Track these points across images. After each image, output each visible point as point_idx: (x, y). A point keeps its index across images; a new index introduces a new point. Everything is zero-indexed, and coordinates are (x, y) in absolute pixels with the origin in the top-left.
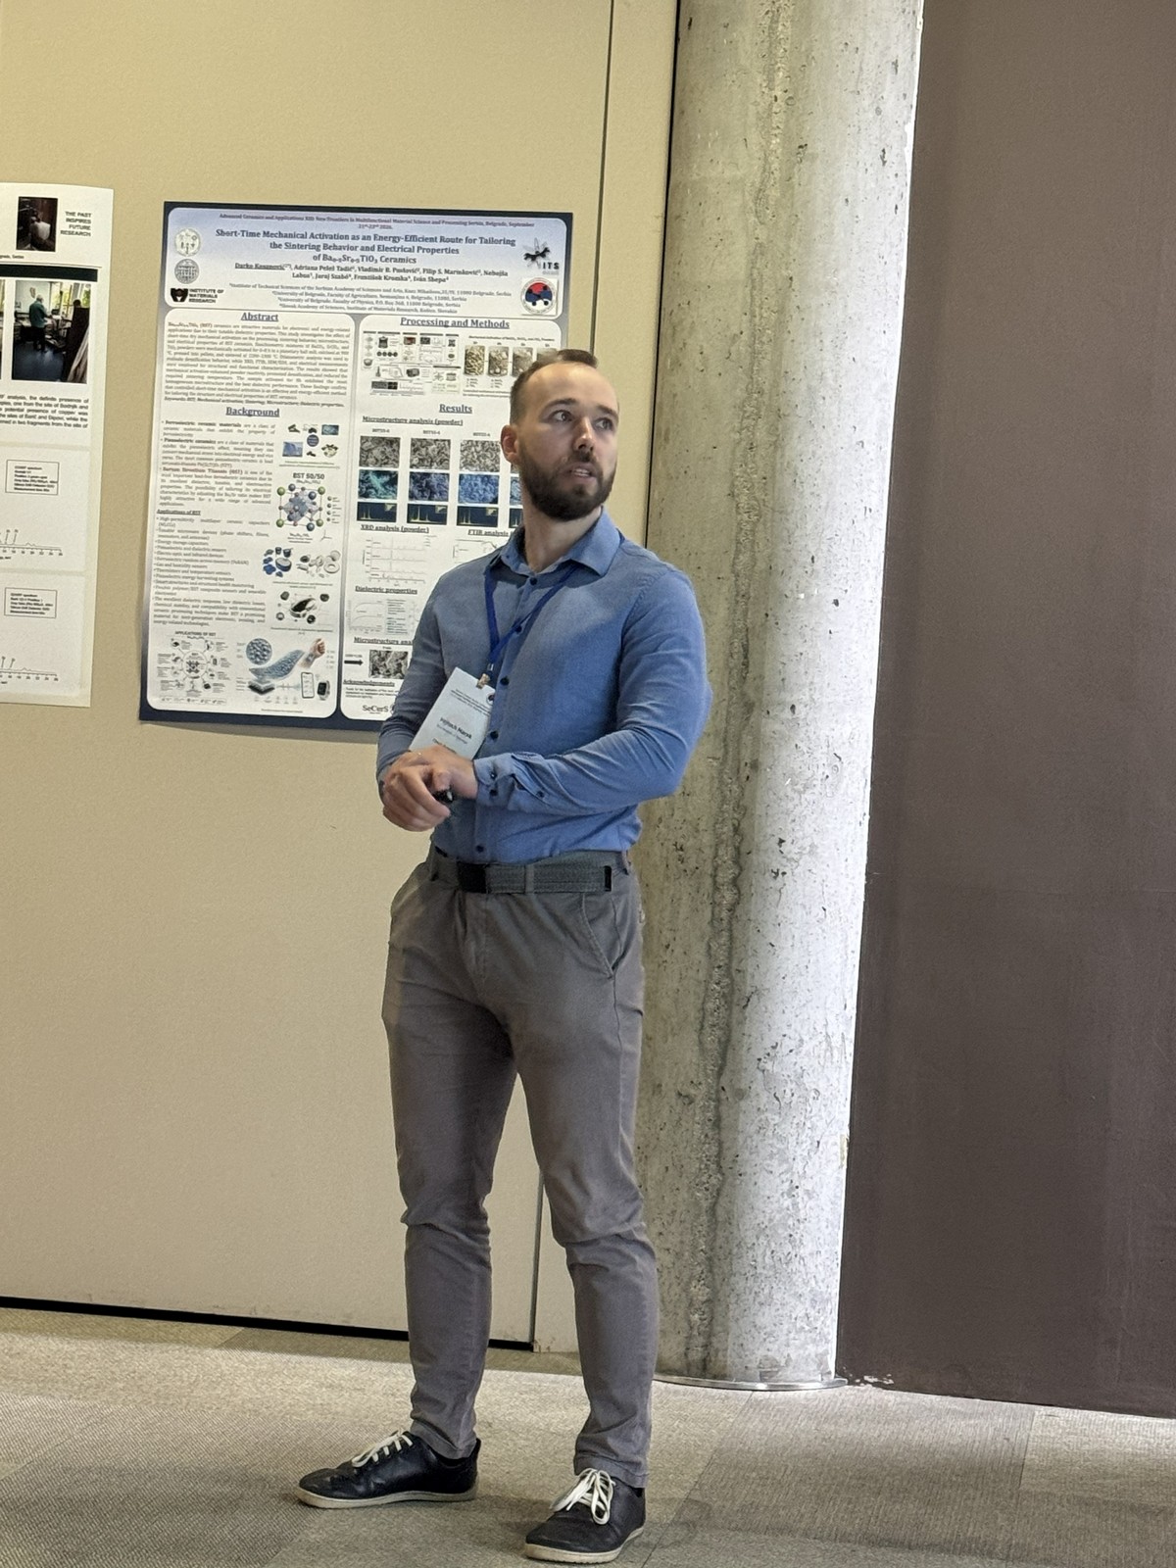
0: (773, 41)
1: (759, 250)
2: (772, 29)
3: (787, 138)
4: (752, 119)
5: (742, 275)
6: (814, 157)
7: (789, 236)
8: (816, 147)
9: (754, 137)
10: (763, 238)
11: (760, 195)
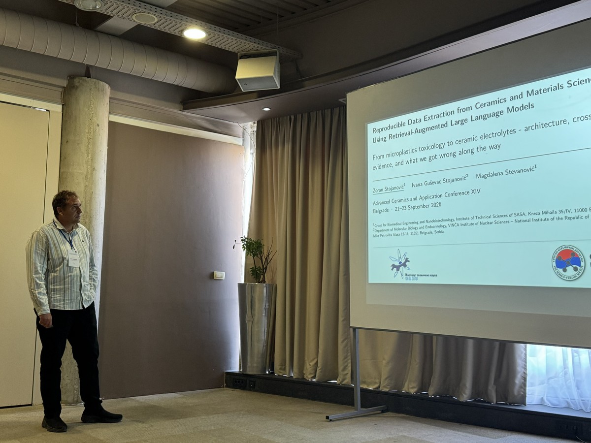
0: (89, 148)
1: (86, 186)
2: (88, 146)
3: (91, 166)
4: (84, 162)
5: (83, 190)
6: (96, 170)
7: (92, 184)
8: (96, 168)
9: (85, 165)
10: (87, 184)
11: (86, 176)
